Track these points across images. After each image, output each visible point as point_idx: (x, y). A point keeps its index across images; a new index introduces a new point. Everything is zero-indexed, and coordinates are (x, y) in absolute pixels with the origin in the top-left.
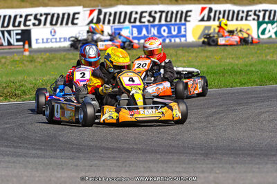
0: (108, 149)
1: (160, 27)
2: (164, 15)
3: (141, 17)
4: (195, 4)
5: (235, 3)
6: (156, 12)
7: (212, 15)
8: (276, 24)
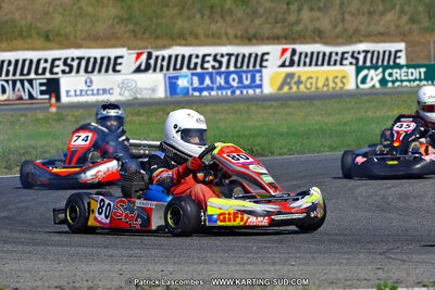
1: (228, 74)
2: (233, 58)
3: (203, 62)
4: (273, 44)
5: (326, 43)
6: (222, 56)
7: (296, 58)
8: (380, 70)
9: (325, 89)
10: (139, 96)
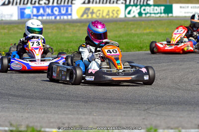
0: (15, 96)
1: (53, 7)
8: (139, 7)
9: (107, 17)
10: (4, 19)
